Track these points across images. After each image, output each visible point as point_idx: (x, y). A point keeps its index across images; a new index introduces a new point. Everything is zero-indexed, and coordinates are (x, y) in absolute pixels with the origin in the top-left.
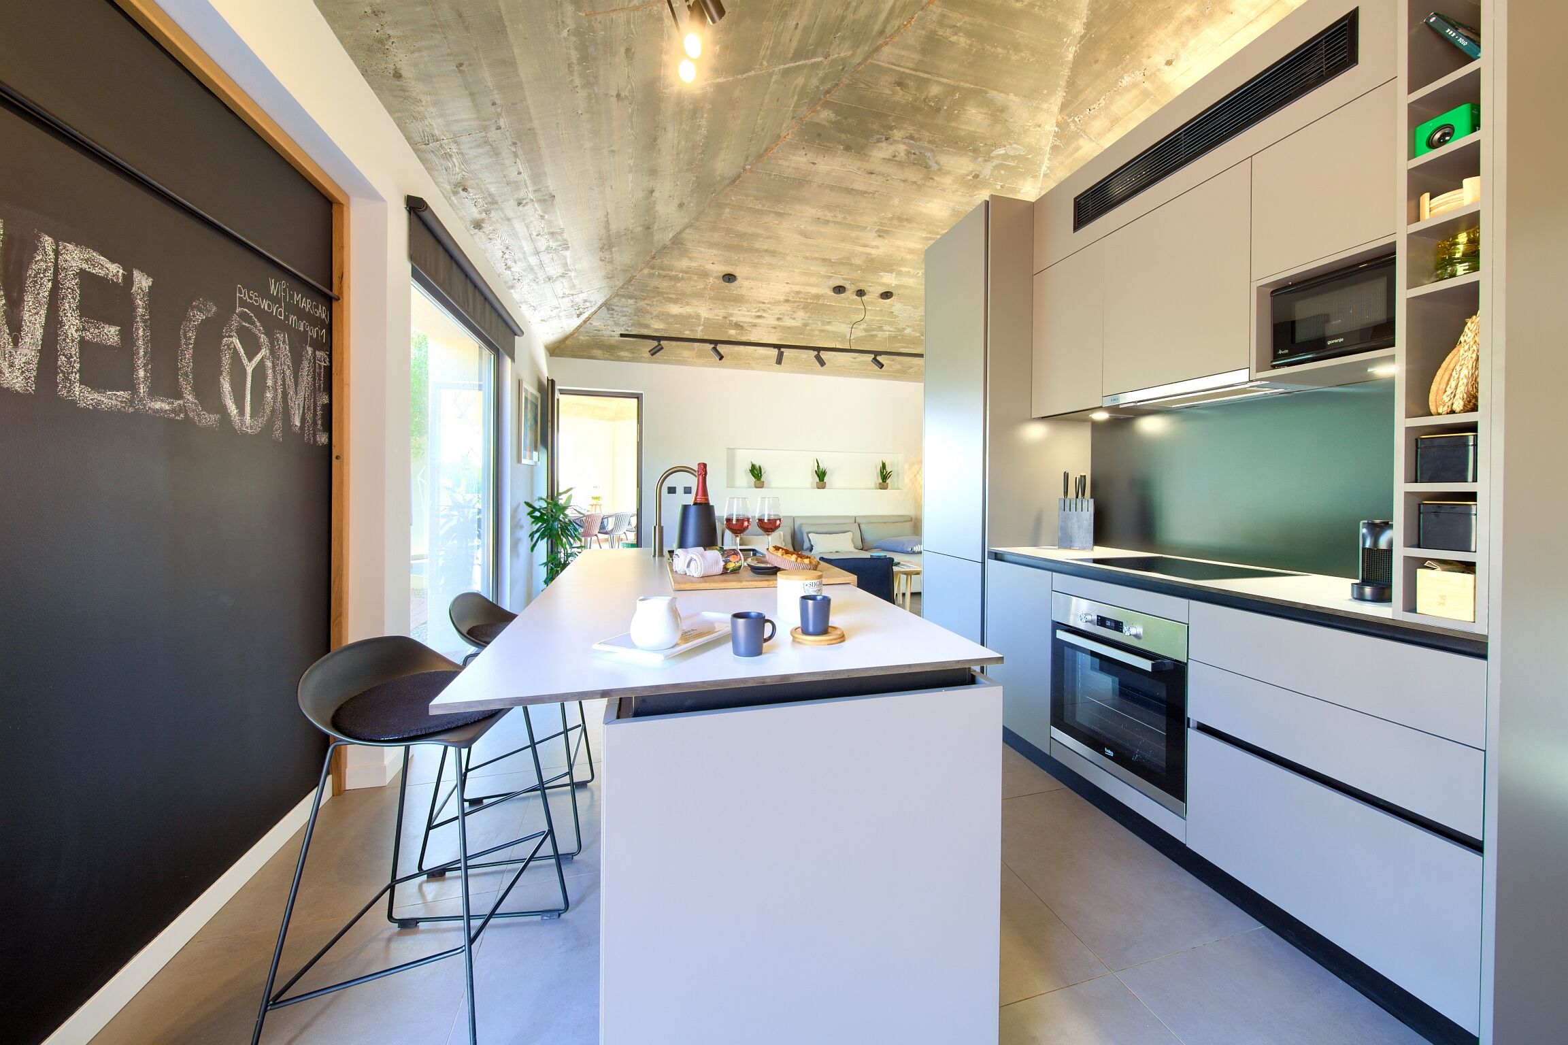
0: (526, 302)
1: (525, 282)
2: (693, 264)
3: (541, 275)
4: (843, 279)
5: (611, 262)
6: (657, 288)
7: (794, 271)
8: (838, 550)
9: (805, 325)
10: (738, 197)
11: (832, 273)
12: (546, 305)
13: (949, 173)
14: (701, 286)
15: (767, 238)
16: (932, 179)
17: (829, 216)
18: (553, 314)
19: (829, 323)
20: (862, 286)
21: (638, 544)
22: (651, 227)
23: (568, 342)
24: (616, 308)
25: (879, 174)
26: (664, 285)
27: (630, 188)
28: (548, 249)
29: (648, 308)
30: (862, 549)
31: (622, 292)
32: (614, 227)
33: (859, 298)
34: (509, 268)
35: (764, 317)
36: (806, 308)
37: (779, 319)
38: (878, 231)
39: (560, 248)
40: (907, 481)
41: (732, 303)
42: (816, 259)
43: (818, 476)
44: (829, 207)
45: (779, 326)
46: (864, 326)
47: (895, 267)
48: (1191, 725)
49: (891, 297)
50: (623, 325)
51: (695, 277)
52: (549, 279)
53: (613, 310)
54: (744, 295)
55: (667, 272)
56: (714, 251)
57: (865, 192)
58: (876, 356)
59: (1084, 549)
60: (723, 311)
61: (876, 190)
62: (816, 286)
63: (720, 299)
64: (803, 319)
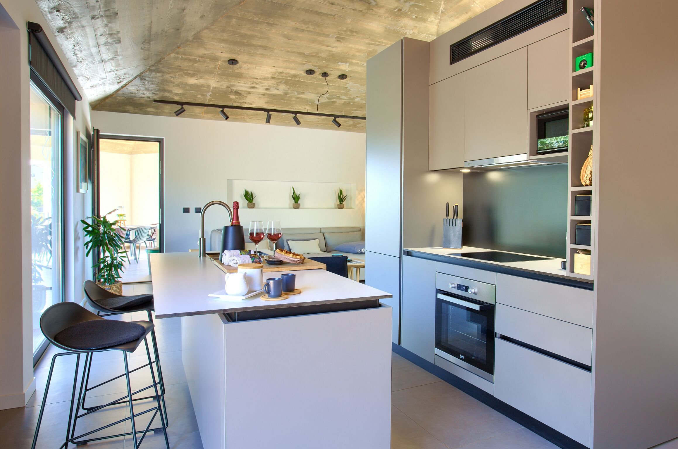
0: (82, 75)
1: (85, 63)
2: (207, 52)
3: (97, 58)
4: (313, 65)
5: (149, 50)
6: (180, 66)
7: (279, 59)
8: (308, 252)
9: (286, 94)
10: (242, 13)
11: (305, 62)
12: (97, 77)
13: (382, 7)
14: (212, 66)
15: (261, 38)
16: (372, 10)
17: (304, 27)
18: (100, 82)
19: (303, 93)
20: (326, 70)
21: (161, 250)
22: (180, 29)
23: (107, 101)
24: (147, 79)
25: (338, 5)
26: (185, 65)
27: (170, 8)
28: (106, 44)
29: (172, 79)
30: (326, 251)
31: (153, 68)
32: (154, 30)
33: (324, 78)
34: (75, 55)
35: (256, 88)
36: (286, 82)
37: (267, 89)
38: (337, 37)
39: (114, 43)
40: (357, 202)
41: (234, 78)
42: (294, 52)
43: (294, 199)
44: (304, 22)
45: (267, 94)
46: (327, 95)
47: (348, 60)
48: (497, 336)
49: (346, 78)
50: (152, 90)
51: (208, 61)
52: (103, 61)
53: (145, 80)
54: (242, 73)
55: (188, 57)
56: (223, 45)
57: (329, 15)
58: (335, 118)
59: (457, 248)
60: (228, 83)
61: (336, 14)
62: (295, 69)
63: (224, 75)
64: (284, 90)
